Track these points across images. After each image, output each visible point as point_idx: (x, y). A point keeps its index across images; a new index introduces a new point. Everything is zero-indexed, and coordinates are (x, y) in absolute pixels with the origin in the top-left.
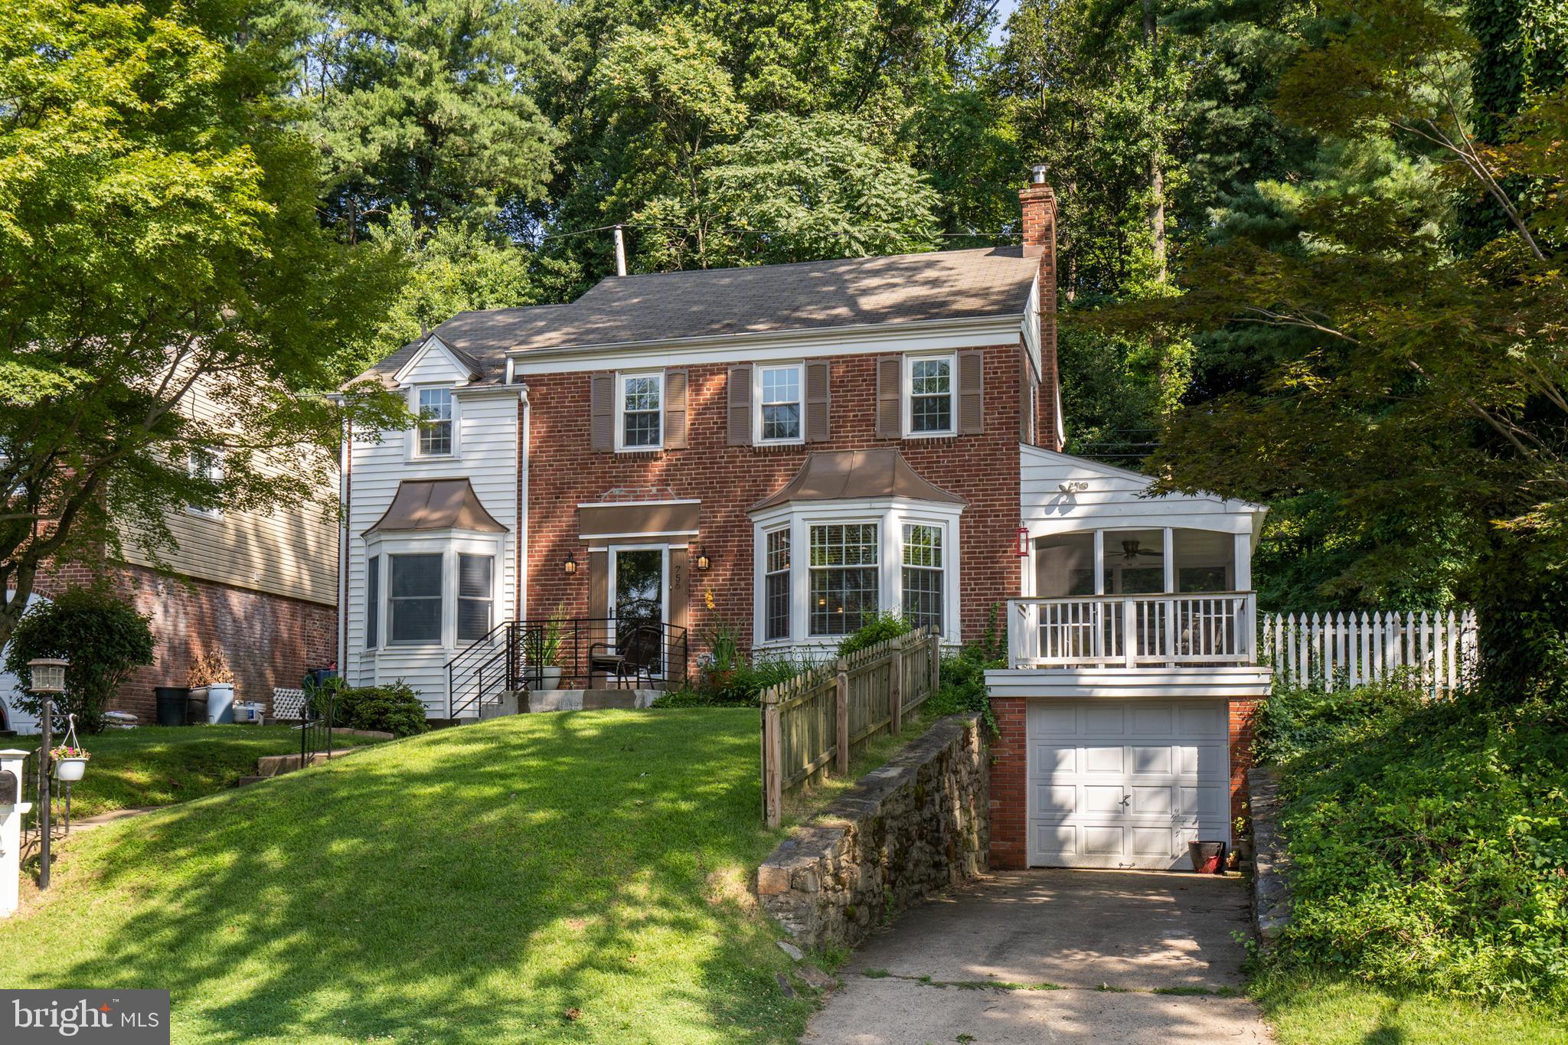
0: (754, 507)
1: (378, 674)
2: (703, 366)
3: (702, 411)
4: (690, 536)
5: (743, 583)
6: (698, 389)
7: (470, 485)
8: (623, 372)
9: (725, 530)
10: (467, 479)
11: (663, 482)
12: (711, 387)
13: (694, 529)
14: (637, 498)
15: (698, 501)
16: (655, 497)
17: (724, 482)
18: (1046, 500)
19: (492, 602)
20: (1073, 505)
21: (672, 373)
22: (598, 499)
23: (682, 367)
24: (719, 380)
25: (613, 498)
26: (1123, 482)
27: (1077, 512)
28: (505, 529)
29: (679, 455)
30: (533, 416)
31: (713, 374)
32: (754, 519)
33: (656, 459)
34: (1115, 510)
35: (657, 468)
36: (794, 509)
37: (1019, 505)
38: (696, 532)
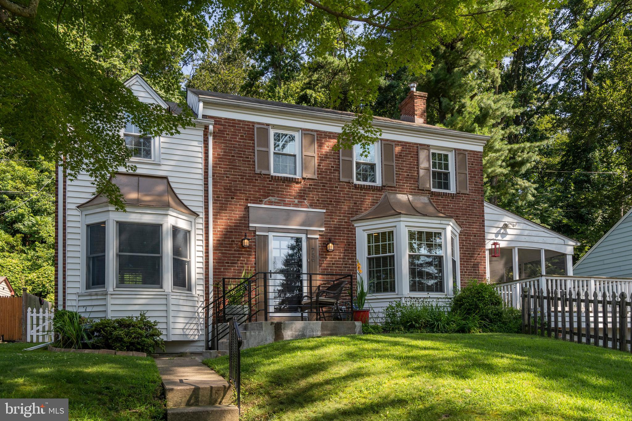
0: (355, 218)
1: (110, 308)
2: (325, 132)
3: (323, 158)
4: (320, 231)
5: (350, 261)
6: (321, 145)
7: (168, 183)
8: (274, 126)
9: (338, 229)
10: (166, 178)
11: (302, 196)
12: (329, 145)
13: (320, 226)
14: (285, 205)
15: (324, 211)
16: (296, 205)
17: (338, 202)
18: (495, 230)
19: (189, 263)
20: (506, 234)
21: (306, 132)
22: (261, 202)
23: (312, 130)
24: (333, 142)
25: (271, 203)
26: (525, 225)
27: (508, 238)
28: (196, 215)
29: (311, 182)
30: (214, 143)
31: (330, 138)
32: (355, 225)
33: (297, 183)
34: (523, 238)
35: (296, 188)
36: (402, 219)
37: (484, 231)
38: (323, 229)
